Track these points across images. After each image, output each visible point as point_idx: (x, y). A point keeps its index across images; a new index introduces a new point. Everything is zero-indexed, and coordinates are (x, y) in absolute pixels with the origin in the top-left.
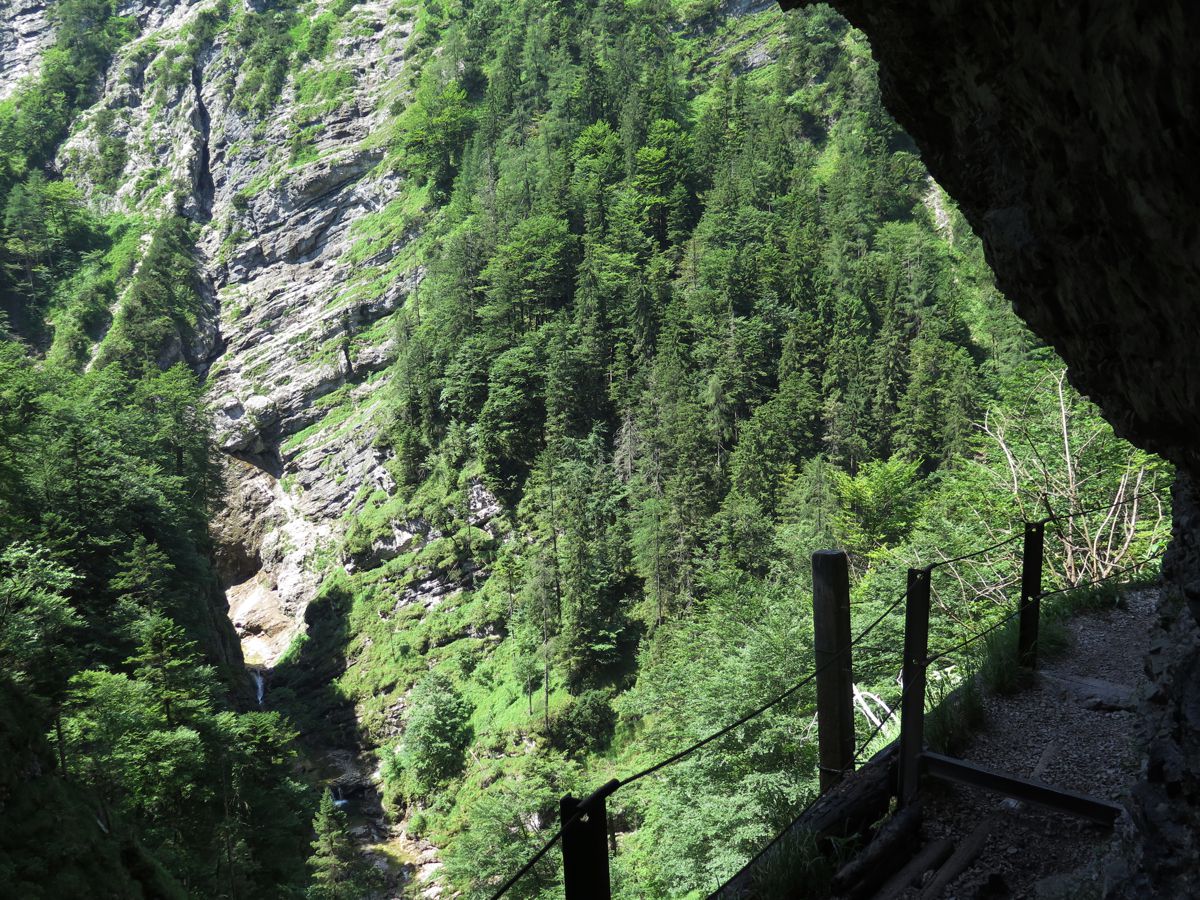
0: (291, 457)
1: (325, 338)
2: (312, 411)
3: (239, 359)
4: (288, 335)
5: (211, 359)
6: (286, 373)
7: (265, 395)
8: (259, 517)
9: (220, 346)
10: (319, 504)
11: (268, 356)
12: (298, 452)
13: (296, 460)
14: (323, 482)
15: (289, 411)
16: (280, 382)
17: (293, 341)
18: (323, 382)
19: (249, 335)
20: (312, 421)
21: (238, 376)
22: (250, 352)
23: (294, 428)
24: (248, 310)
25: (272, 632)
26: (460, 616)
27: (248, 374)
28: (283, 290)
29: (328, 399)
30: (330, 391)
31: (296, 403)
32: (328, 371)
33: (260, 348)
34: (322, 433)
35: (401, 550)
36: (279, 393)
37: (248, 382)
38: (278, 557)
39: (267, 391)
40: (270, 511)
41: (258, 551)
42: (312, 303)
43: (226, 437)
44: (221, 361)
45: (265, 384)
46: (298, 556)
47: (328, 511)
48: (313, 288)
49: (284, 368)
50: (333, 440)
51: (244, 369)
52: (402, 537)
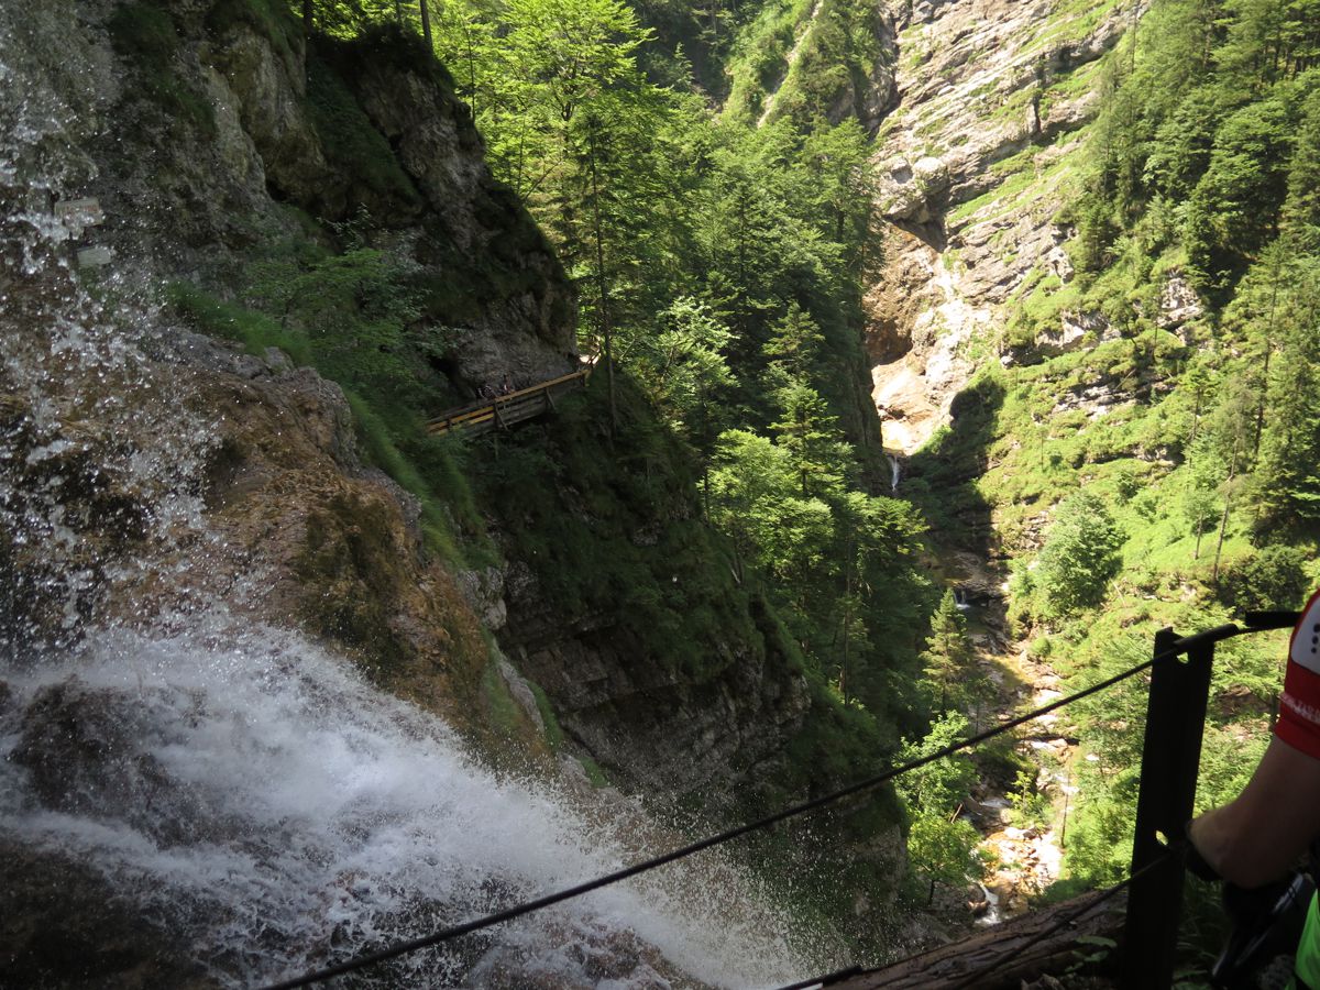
0: (956, 230)
1: (1013, 89)
2: (987, 177)
3: (914, 115)
4: (971, 86)
5: (883, 114)
6: (964, 131)
7: (937, 156)
8: (916, 294)
9: (894, 98)
10: (982, 286)
11: (946, 111)
12: (965, 224)
13: (963, 233)
14: (989, 261)
15: (962, 177)
16: (955, 143)
17: (975, 93)
18: (1004, 143)
19: (927, 86)
20: (985, 189)
21: (909, 134)
22: (926, 107)
23: (965, 196)
24: (930, 56)
25: (914, 419)
26: (1128, 432)
27: (921, 132)
28: (971, 31)
29: (1007, 163)
30: (1010, 154)
31: (970, 167)
32: (1011, 130)
33: (937, 101)
34: (996, 203)
35: (1068, 348)
36: (953, 155)
37: (919, 141)
38: (931, 340)
39: (940, 152)
40: (928, 289)
41: (909, 332)
42: (1004, 46)
43: (890, 204)
44: (894, 117)
45: (939, 144)
46: (951, 341)
47: (990, 294)
48: (1007, 27)
49: (961, 126)
50: (1007, 212)
51: (917, 126)
52: (1071, 333)
